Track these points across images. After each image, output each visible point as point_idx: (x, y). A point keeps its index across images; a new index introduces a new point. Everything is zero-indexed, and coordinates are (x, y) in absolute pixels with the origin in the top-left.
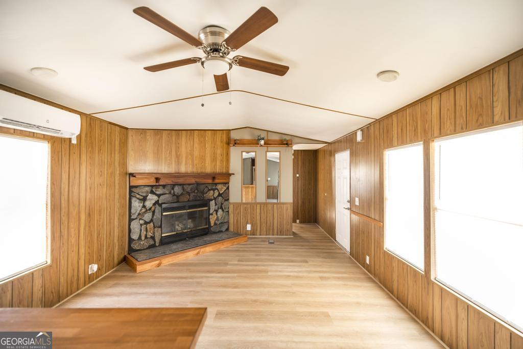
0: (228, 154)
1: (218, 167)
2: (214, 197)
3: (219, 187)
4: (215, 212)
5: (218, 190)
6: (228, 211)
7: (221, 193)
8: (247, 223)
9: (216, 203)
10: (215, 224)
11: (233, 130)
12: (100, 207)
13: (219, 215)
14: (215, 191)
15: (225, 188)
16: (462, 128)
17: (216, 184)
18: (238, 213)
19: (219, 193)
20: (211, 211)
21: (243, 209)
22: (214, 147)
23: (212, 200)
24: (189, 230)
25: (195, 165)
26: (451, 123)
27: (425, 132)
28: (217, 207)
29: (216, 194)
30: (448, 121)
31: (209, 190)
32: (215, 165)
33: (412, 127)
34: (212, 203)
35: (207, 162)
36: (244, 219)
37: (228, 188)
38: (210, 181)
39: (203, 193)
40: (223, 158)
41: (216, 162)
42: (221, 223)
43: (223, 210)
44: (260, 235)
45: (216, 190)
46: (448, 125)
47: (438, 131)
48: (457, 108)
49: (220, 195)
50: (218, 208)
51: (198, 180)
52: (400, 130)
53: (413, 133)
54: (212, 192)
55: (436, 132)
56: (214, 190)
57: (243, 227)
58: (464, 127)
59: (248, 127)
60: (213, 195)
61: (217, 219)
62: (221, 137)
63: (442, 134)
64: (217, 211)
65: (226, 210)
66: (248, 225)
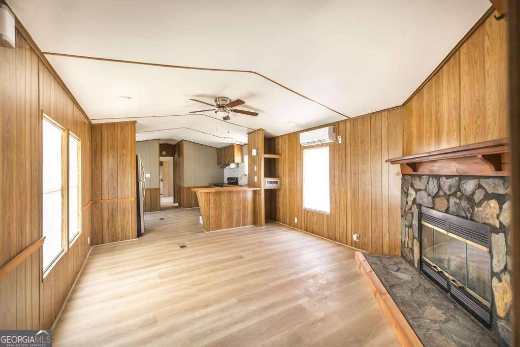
12: (364, 190)
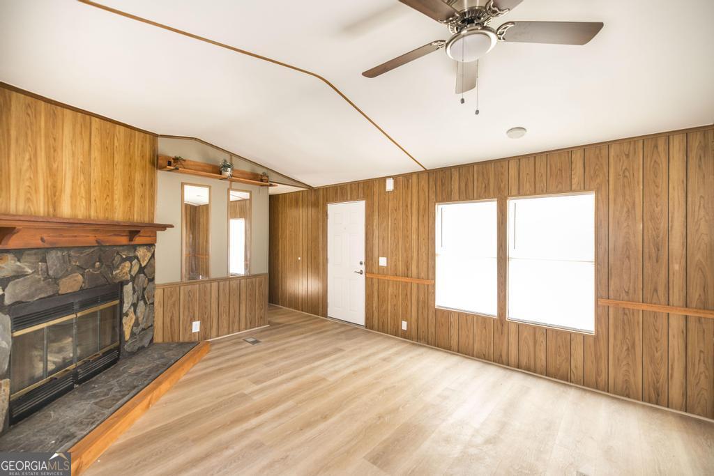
0: (152, 185)
1: (136, 209)
2: (131, 276)
3: (141, 252)
4: (132, 309)
5: (139, 261)
6: (153, 304)
7: (143, 265)
8: (192, 320)
9: (134, 288)
10: (133, 334)
11: (162, 136)
13: (139, 314)
14: (133, 263)
15: (149, 255)
16: (542, 191)
17: (135, 247)
18: (174, 305)
19: (141, 265)
20: (126, 307)
21: (185, 294)
22: (130, 164)
23: (127, 282)
24: (79, 363)
25: (92, 200)
26: (531, 186)
27: (500, 189)
28: (135, 296)
29: (136, 269)
30: (528, 184)
31: (124, 260)
32: (131, 206)
33: (482, 184)
34: (128, 288)
35: (116, 197)
36: (186, 313)
37: (153, 256)
38: (124, 240)
39: (112, 267)
40: (145, 191)
41: (133, 197)
42: (143, 329)
43: (146, 303)
44: (218, 336)
45: (136, 260)
46: (527, 187)
47: (517, 190)
48: (537, 174)
49: (142, 270)
50: (138, 300)
51: (100, 237)
52: (463, 185)
53: (483, 190)
54: (127, 264)
55: (514, 191)
56: (130, 259)
57: (185, 329)
58: (545, 190)
59: (196, 139)
60: (130, 271)
61: (137, 324)
62: (142, 146)
63: (520, 194)
64: (135, 305)
65: (151, 301)
66: (194, 323)
